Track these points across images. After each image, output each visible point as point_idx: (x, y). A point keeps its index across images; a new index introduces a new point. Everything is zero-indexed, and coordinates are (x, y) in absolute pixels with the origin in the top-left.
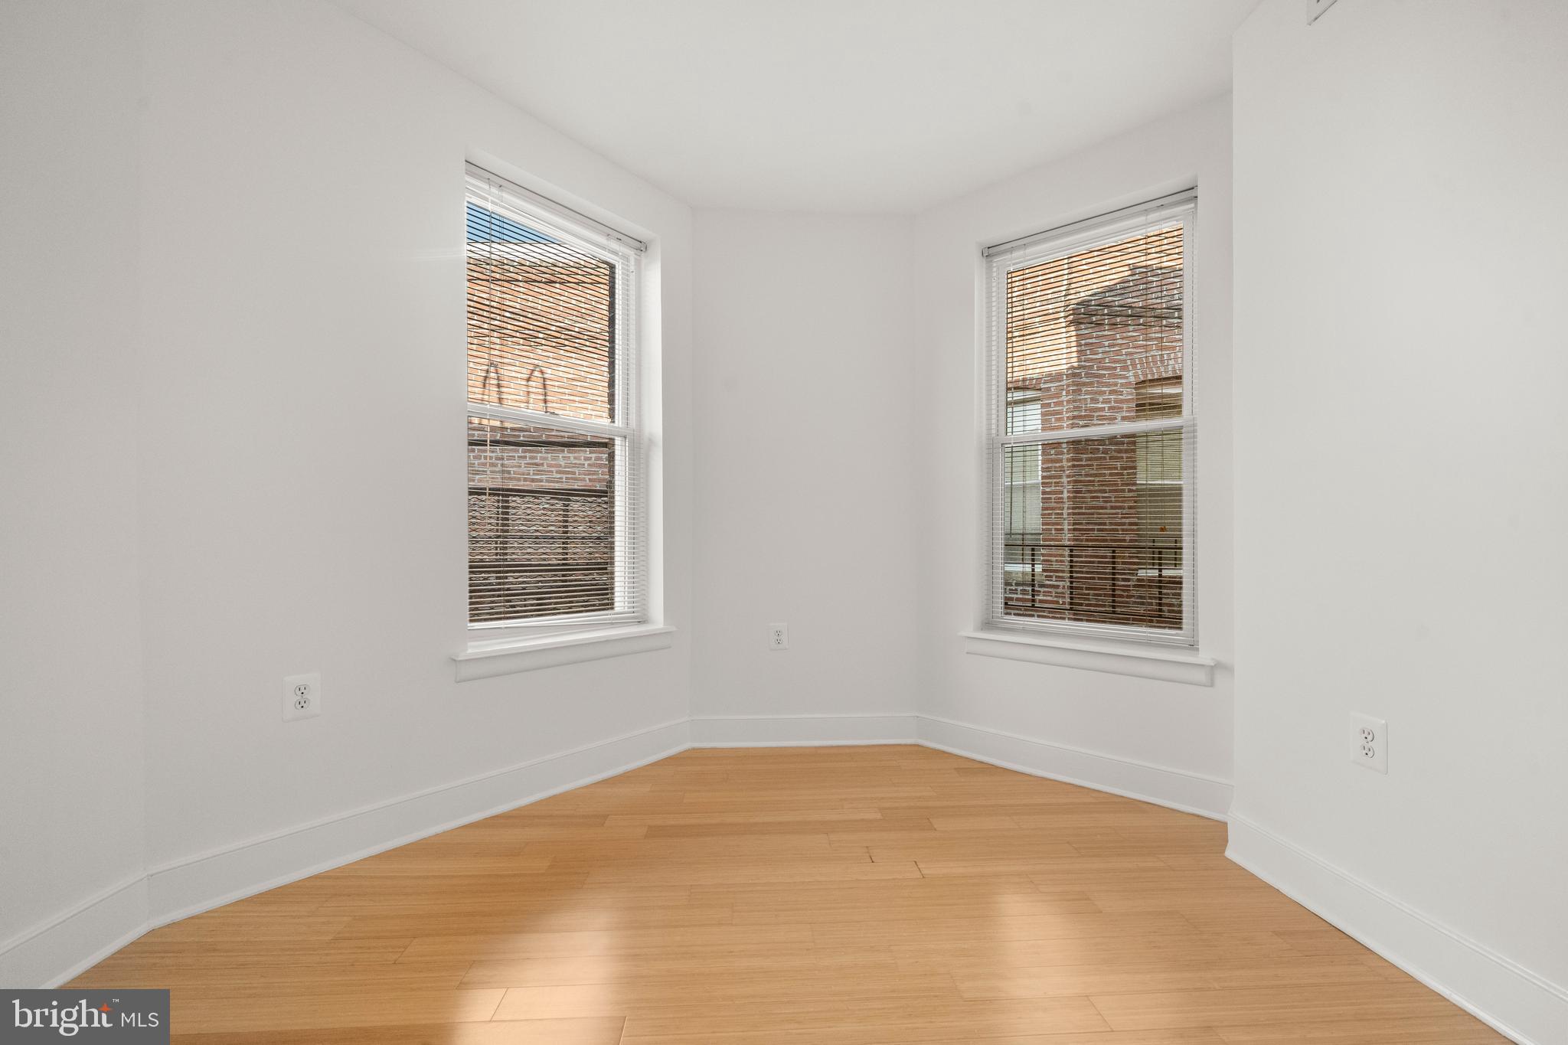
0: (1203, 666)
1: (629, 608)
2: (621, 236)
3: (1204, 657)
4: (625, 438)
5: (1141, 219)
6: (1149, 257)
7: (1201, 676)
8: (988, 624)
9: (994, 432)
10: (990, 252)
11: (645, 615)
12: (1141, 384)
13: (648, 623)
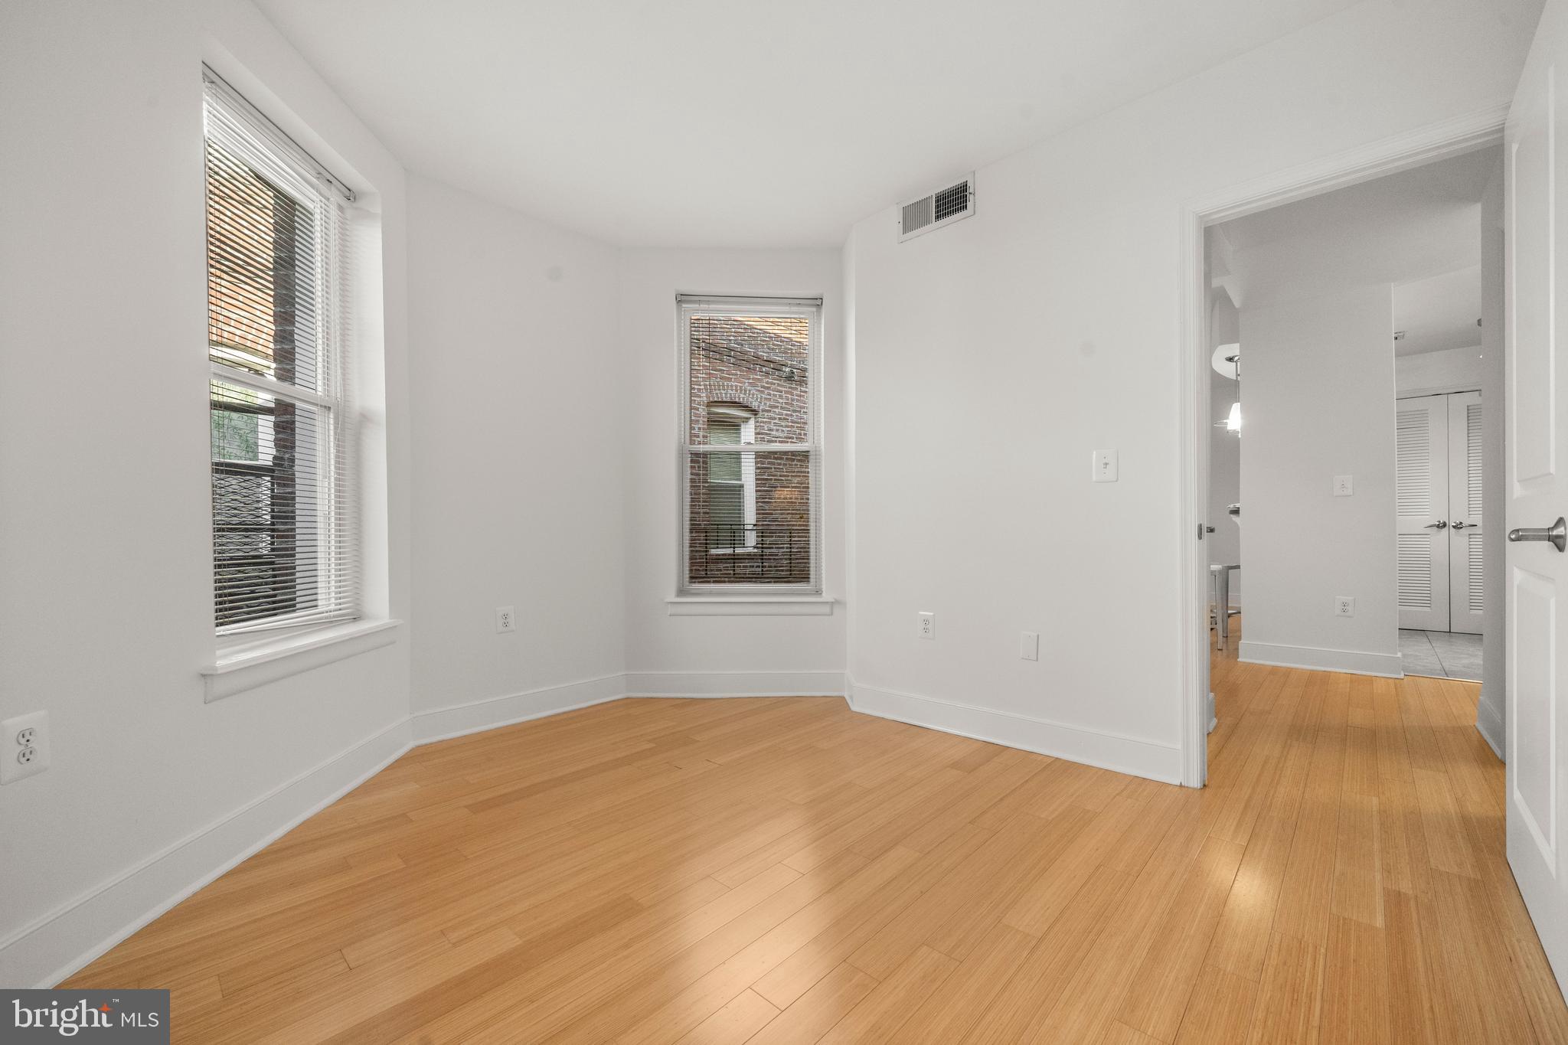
0: (827, 602)
1: (336, 605)
2: (328, 178)
3: (826, 596)
4: (329, 408)
5: (786, 308)
6: (802, 336)
7: (826, 609)
8: (681, 592)
9: (683, 441)
10: (682, 298)
11: (359, 610)
12: (711, 404)
13: (363, 619)
